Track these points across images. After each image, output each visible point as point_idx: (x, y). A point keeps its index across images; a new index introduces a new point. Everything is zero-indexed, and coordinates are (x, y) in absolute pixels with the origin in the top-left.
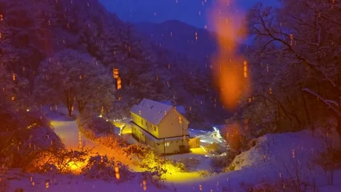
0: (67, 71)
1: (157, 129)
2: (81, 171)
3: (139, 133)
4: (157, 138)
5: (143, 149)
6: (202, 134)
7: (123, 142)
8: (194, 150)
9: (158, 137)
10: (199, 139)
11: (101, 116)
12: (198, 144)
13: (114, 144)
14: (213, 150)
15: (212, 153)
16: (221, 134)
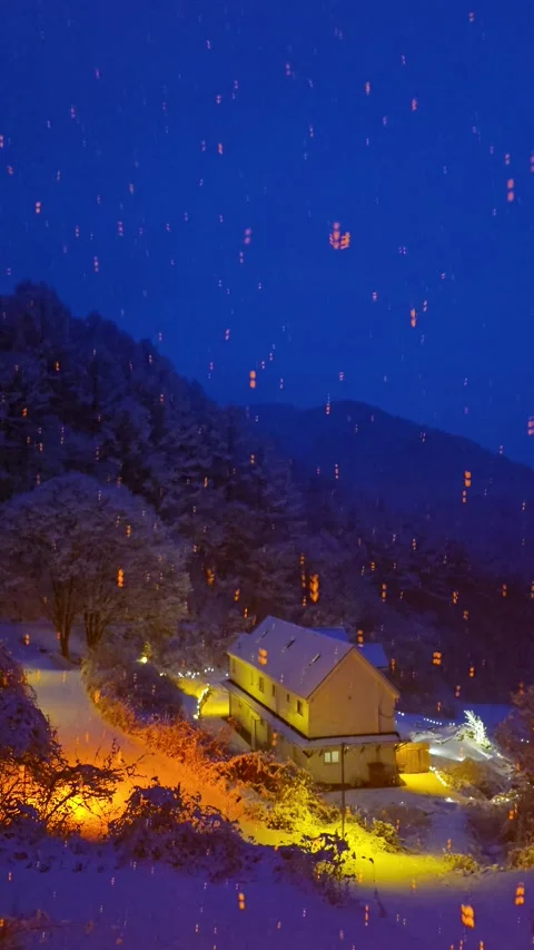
0: (67, 532)
1: (305, 710)
2: (106, 829)
3: (251, 716)
4: (304, 736)
5: (274, 769)
6: (429, 728)
7: (212, 744)
8: (411, 780)
9: (306, 733)
10: (426, 744)
11: (144, 660)
12: (423, 762)
13: (190, 751)
14: (467, 784)
15: (465, 791)
16: (489, 734)
